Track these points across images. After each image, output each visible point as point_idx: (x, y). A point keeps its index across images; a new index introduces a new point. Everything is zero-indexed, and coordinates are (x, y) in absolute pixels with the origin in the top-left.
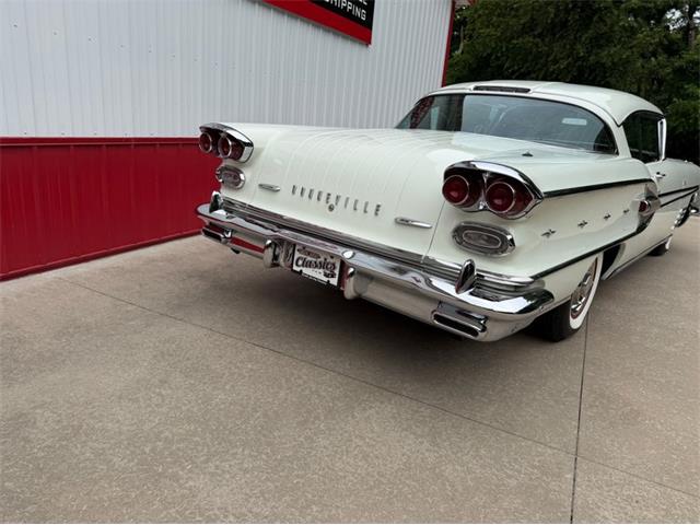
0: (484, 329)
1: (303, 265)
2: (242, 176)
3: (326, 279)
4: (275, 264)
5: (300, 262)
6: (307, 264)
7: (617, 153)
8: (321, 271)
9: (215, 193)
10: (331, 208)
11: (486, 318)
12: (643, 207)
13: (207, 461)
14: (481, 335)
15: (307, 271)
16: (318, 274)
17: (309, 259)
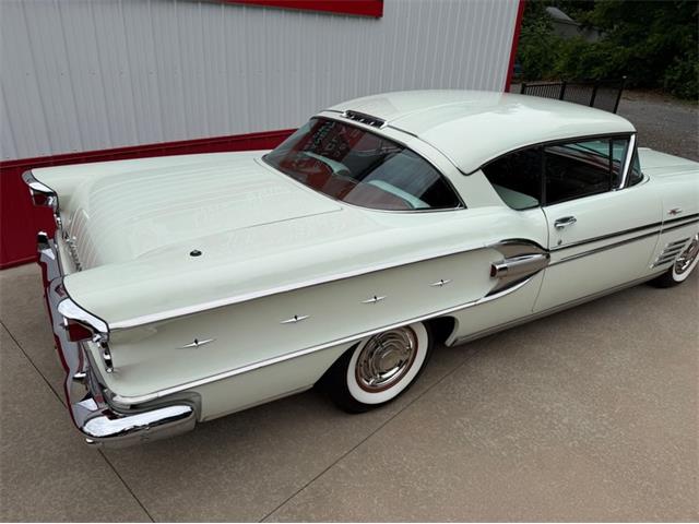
7: (464, 206)
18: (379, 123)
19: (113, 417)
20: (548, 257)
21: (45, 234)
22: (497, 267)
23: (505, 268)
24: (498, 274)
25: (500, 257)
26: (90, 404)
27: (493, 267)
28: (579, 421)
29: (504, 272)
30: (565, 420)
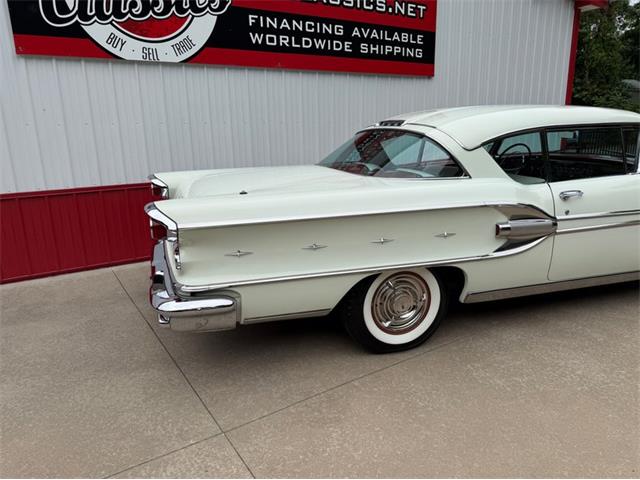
0: (168, 322)
7: (468, 176)
12: (498, 230)
18: (400, 123)
19: (179, 300)
20: (555, 224)
22: (501, 226)
23: (509, 229)
24: (502, 233)
25: (504, 219)
26: (164, 294)
27: (497, 226)
28: (594, 374)
29: (507, 232)
30: (579, 372)
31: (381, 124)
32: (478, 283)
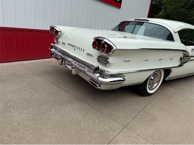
0: (100, 86)
1: (67, 65)
2: (59, 40)
3: (71, 69)
4: (62, 64)
5: (67, 64)
6: (68, 65)
7: (174, 41)
8: (71, 67)
9: (52, 44)
10: (75, 50)
11: (101, 83)
12: (181, 59)
13: (21, 110)
14: (98, 87)
15: (68, 66)
16: (70, 67)
17: (69, 63)
21: (53, 44)
31: (135, 20)
32: (174, 74)
